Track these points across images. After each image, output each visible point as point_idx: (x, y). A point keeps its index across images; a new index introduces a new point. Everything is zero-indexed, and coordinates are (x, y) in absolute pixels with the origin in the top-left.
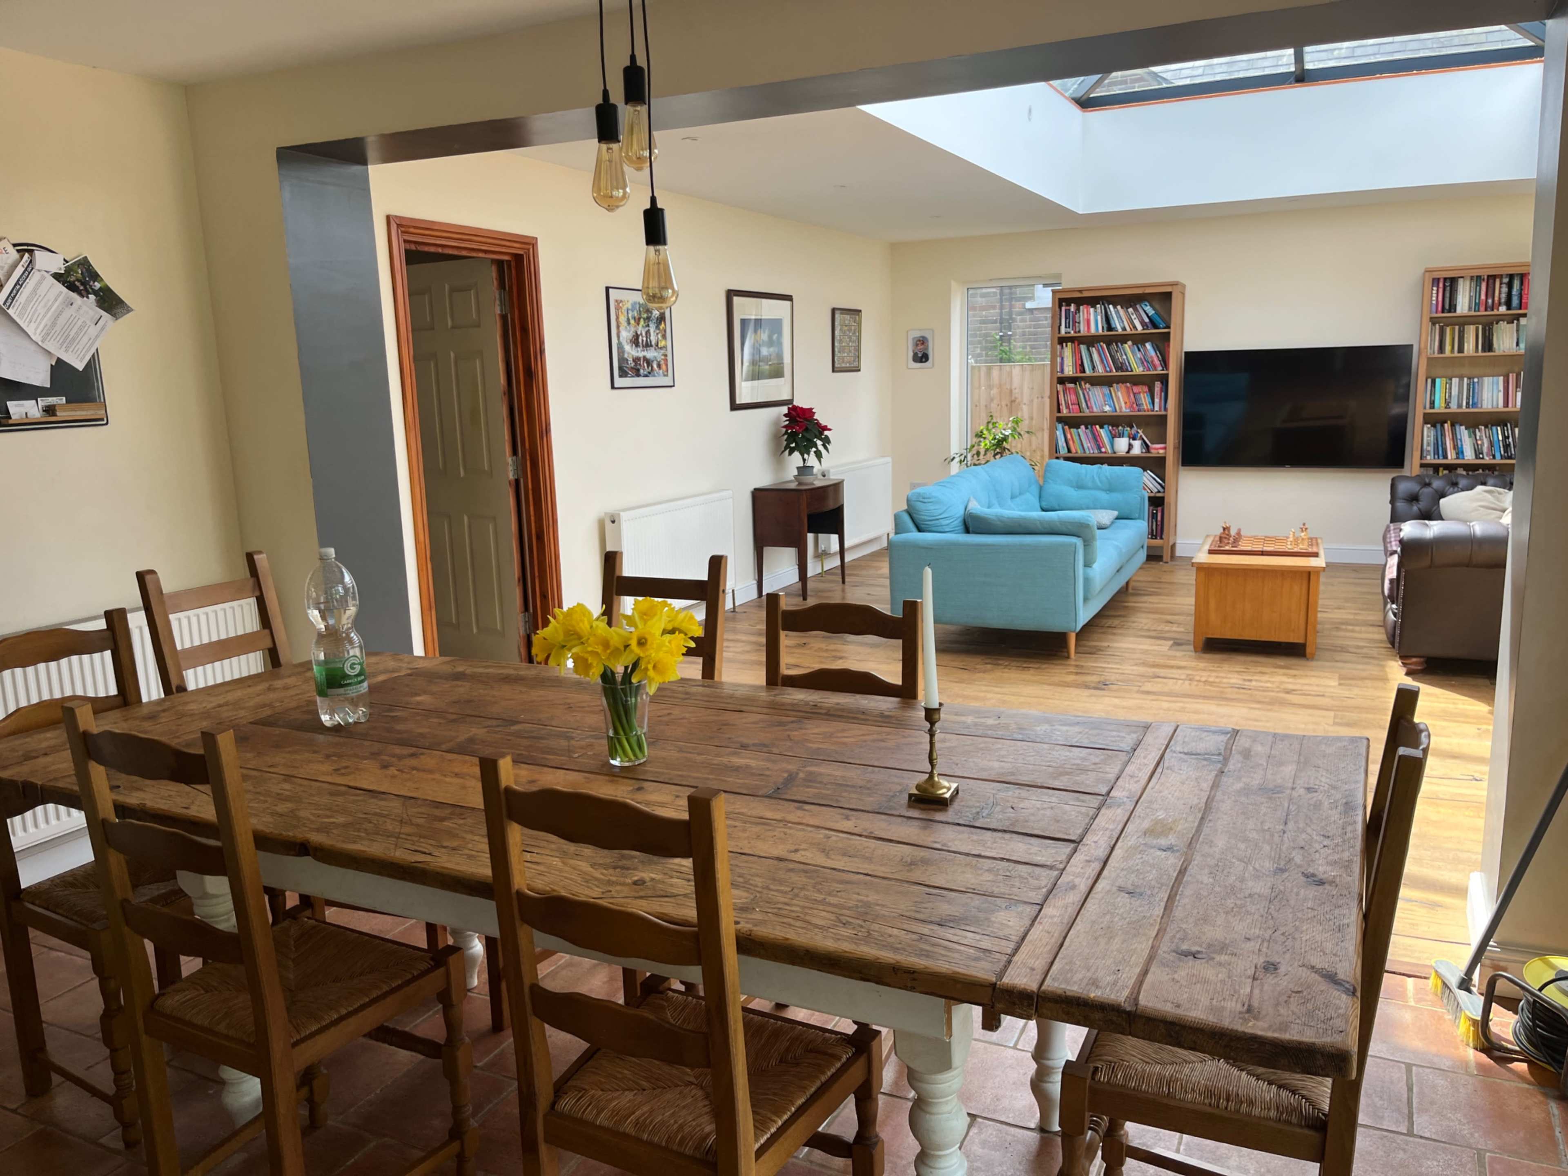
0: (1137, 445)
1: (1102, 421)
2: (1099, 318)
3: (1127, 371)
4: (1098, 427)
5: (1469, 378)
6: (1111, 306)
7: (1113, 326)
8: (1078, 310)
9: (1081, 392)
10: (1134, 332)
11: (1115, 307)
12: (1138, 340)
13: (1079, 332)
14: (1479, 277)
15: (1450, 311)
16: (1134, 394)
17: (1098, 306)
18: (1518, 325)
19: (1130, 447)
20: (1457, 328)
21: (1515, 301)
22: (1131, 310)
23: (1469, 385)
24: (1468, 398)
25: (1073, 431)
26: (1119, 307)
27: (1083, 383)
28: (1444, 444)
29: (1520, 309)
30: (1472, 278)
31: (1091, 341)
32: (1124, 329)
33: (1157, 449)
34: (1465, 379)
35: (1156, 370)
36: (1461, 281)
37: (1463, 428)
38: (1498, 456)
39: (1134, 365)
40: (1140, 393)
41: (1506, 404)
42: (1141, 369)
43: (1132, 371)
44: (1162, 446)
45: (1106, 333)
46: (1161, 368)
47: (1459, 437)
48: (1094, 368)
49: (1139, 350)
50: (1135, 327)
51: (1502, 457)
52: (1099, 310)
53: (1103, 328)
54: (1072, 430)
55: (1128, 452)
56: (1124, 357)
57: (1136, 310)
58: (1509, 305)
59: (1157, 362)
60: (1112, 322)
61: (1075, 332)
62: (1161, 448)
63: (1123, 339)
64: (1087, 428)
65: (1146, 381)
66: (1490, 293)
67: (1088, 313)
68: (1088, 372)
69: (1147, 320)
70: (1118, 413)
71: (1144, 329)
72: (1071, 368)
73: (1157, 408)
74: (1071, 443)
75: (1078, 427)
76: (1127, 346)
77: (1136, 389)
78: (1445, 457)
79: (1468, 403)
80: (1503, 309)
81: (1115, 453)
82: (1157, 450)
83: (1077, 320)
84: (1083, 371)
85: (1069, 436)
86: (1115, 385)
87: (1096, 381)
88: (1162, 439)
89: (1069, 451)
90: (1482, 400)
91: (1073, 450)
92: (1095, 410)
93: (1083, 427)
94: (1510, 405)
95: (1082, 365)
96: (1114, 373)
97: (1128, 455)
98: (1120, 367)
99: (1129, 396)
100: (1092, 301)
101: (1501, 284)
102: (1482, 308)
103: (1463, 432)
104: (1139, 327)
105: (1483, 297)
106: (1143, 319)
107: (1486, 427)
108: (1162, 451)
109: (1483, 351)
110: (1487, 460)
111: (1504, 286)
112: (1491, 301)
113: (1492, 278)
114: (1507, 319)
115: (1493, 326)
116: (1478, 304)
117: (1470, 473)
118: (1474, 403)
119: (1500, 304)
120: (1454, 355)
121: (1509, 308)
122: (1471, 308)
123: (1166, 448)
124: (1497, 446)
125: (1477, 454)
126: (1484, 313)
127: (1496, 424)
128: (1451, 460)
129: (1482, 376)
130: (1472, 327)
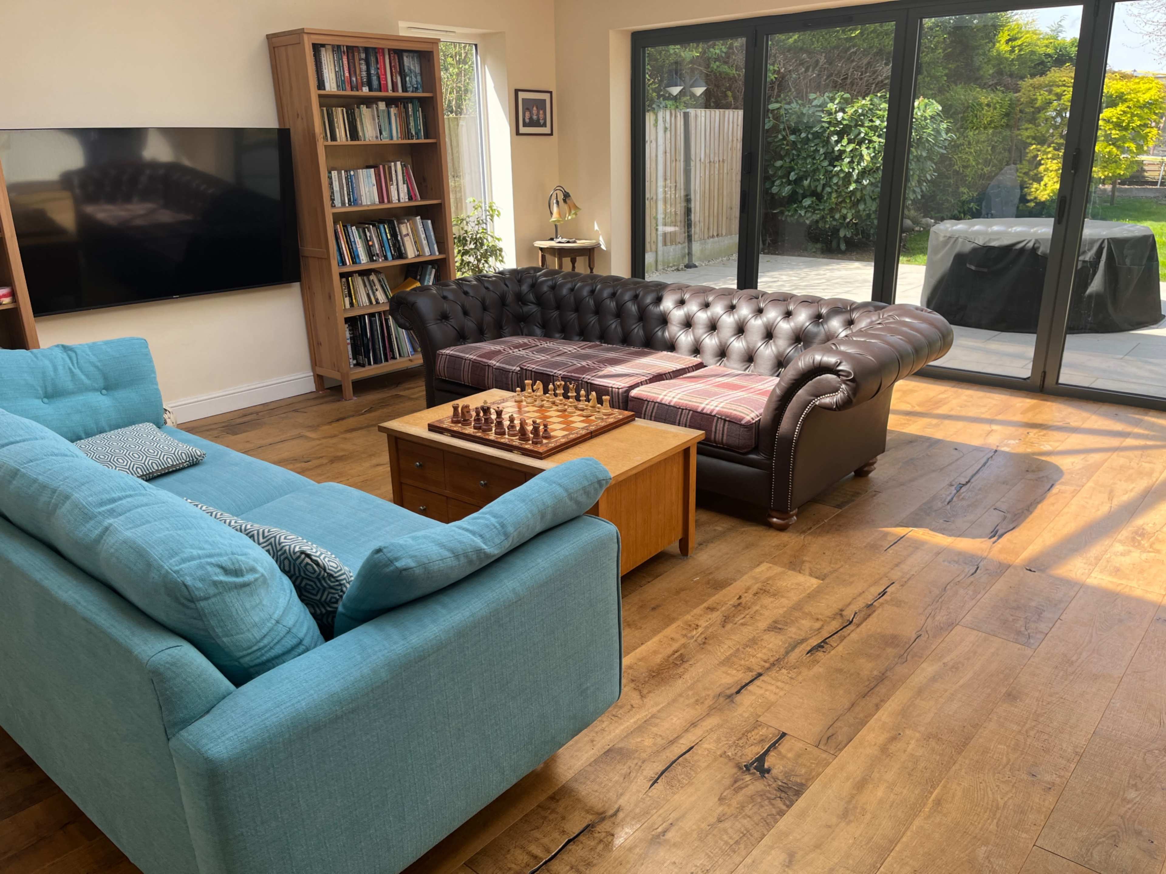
5: (346, 171)
14: (339, 47)
18: (377, 108)
21: (375, 83)
23: (347, 178)
24: (349, 195)
29: (379, 91)
30: (333, 47)
34: (343, 172)
36: (325, 48)
37: (354, 228)
38: (390, 256)
41: (381, 201)
44: (6, 290)
47: (352, 240)
51: (394, 258)
58: (369, 83)
62: (5, 295)
66: (352, 69)
79: (349, 200)
80: (366, 89)
88: (6, 280)
90: (361, 196)
101: (360, 59)
102: (348, 87)
103: (354, 233)
105: (347, 74)
107: (374, 226)
108: (6, 300)
109: (352, 139)
110: (380, 263)
111: (363, 62)
112: (354, 79)
113: (351, 50)
114: (369, 102)
115: (357, 110)
116: (343, 82)
117: (365, 278)
118: (355, 200)
119: (363, 85)
120: (334, 143)
121: (371, 90)
122: (338, 86)
123: (13, 294)
124: (387, 246)
125: (371, 255)
126: (349, 93)
127: (382, 222)
128: (349, 267)
129: (356, 168)
130: (340, 109)
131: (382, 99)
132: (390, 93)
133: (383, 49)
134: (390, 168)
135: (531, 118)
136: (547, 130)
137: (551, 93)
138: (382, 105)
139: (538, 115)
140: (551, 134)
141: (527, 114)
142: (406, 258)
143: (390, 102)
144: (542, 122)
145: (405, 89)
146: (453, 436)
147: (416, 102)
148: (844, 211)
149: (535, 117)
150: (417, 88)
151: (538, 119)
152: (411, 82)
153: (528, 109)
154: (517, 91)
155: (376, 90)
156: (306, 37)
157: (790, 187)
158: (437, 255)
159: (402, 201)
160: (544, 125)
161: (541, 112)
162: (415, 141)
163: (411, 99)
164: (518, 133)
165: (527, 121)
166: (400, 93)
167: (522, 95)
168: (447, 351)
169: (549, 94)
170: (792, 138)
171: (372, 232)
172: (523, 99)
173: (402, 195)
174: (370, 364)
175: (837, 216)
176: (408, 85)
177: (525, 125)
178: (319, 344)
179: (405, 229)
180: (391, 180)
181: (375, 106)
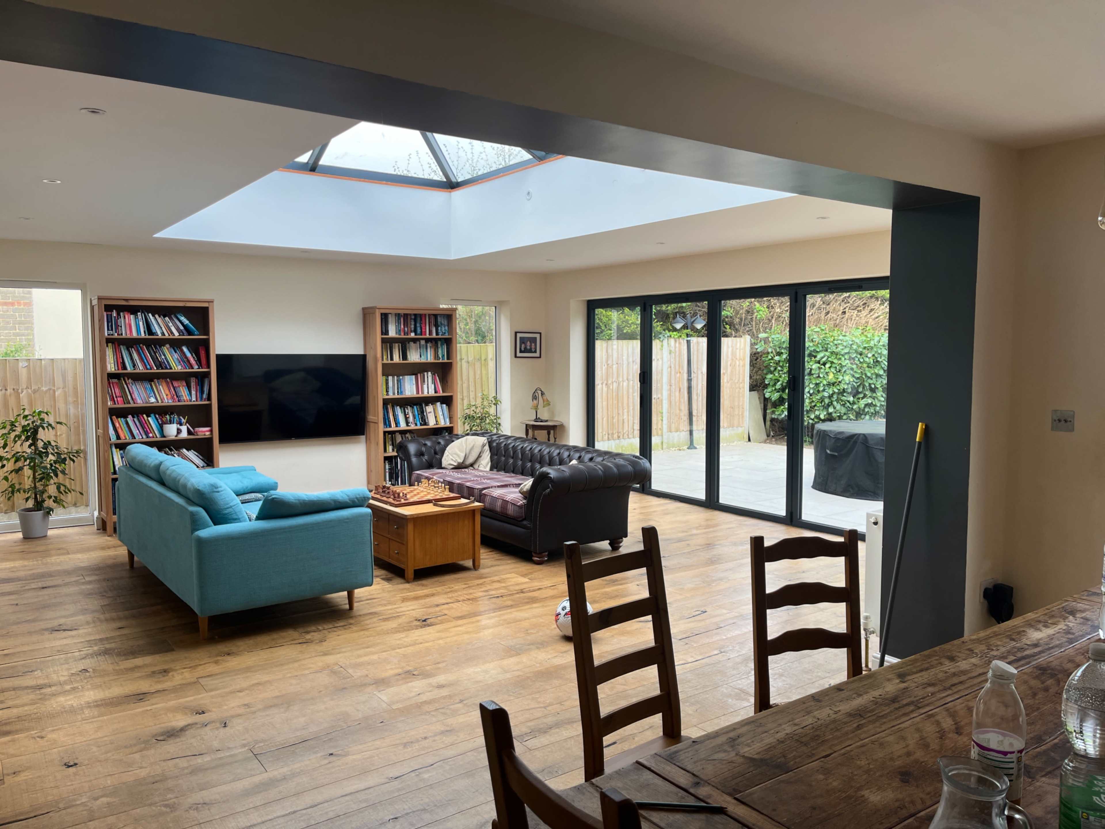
0: (184, 429)
1: (149, 411)
2: (141, 323)
3: (166, 368)
4: (145, 416)
5: (397, 377)
6: (150, 315)
7: (154, 331)
8: (118, 314)
9: (125, 386)
10: (171, 337)
11: (153, 316)
12: (175, 344)
13: (122, 334)
14: (399, 314)
15: (385, 335)
16: (174, 388)
17: (139, 314)
18: (420, 344)
19: (179, 431)
20: (388, 344)
21: (419, 331)
22: (167, 319)
23: (397, 380)
24: (398, 389)
25: (122, 420)
26: (157, 316)
27: (126, 379)
28: (389, 418)
29: (421, 335)
30: (396, 314)
31: (131, 343)
32: (163, 334)
33: (205, 432)
34: (395, 377)
35: (193, 368)
36: (390, 316)
37: (398, 407)
38: (418, 424)
39: (173, 364)
40: (179, 386)
41: (418, 392)
42: (180, 367)
43: (171, 368)
44: (208, 429)
45: (147, 337)
46: (197, 367)
47: (396, 413)
48: (134, 366)
49: (176, 352)
50: (172, 333)
51: (421, 425)
52: (140, 317)
53: (145, 332)
54: (119, 419)
55: (176, 436)
56: (163, 357)
57: (171, 318)
58: (415, 331)
59: (192, 361)
60: (153, 328)
61: (118, 335)
62: (207, 431)
63: (161, 342)
64: (133, 417)
65: (185, 377)
66: (406, 325)
67: (129, 320)
68: (130, 369)
69: (182, 328)
70: (160, 404)
71: (180, 335)
72: (113, 365)
73: (194, 399)
74: (120, 431)
75: (125, 417)
76: (166, 349)
77: (176, 384)
78: (390, 426)
79: (398, 392)
80: (413, 335)
81: (164, 437)
82: (203, 432)
83: (119, 324)
84: (124, 368)
85: (117, 425)
86: (156, 380)
87: (137, 378)
88: (208, 423)
89: (118, 437)
90: (405, 390)
91: (122, 436)
92: (139, 401)
93: (130, 416)
94: (420, 393)
95: (123, 363)
96: (155, 370)
97: (177, 438)
98: (160, 365)
99: (169, 390)
100: (133, 310)
101: (411, 319)
102: (402, 334)
103: (398, 410)
104: (176, 334)
105: (402, 327)
106: (178, 327)
107: (410, 406)
108: (208, 433)
109: (403, 360)
110: (412, 427)
111: (412, 320)
112: (406, 329)
113: (406, 316)
114: (414, 340)
115: (407, 345)
116: (400, 331)
117: (403, 435)
118: (402, 392)
119: (411, 332)
120: (392, 362)
121: (416, 335)
122: (396, 333)
123: (211, 431)
124: (417, 418)
125: (407, 423)
126: (403, 336)
127: (416, 405)
128: (393, 428)
129: (404, 375)
130: (397, 345)
131: (423, 339)
132: (428, 336)
133: (425, 315)
134: (424, 375)
135: (525, 348)
136: (537, 354)
137: (540, 333)
138: (423, 342)
139: (531, 346)
140: (540, 357)
141: (523, 346)
142: (428, 425)
143: (427, 340)
144: (533, 350)
145: (437, 334)
146: (391, 505)
147: (443, 341)
148: (817, 413)
149: (528, 347)
150: (445, 333)
151: (531, 349)
152: (441, 330)
153: (524, 343)
154: (516, 333)
155: (419, 335)
156: (377, 310)
157: (778, 394)
158: (448, 424)
159: (430, 393)
160: (535, 352)
161: (533, 344)
162: (441, 361)
163: (440, 339)
164: (516, 357)
165: (523, 349)
166: (434, 335)
167: (519, 335)
168: (418, 472)
169: (539, 335)
170: (777, 358)
171: (409, 410)
172: (520, 338)
173: (430, 390)
174: (398, 485)
175: (813, 416)
176: (439, 331)
177: (521, 352)
178: (371, 471)
179: (429, 409)
180: (424, 381)
181: (418, 343)
